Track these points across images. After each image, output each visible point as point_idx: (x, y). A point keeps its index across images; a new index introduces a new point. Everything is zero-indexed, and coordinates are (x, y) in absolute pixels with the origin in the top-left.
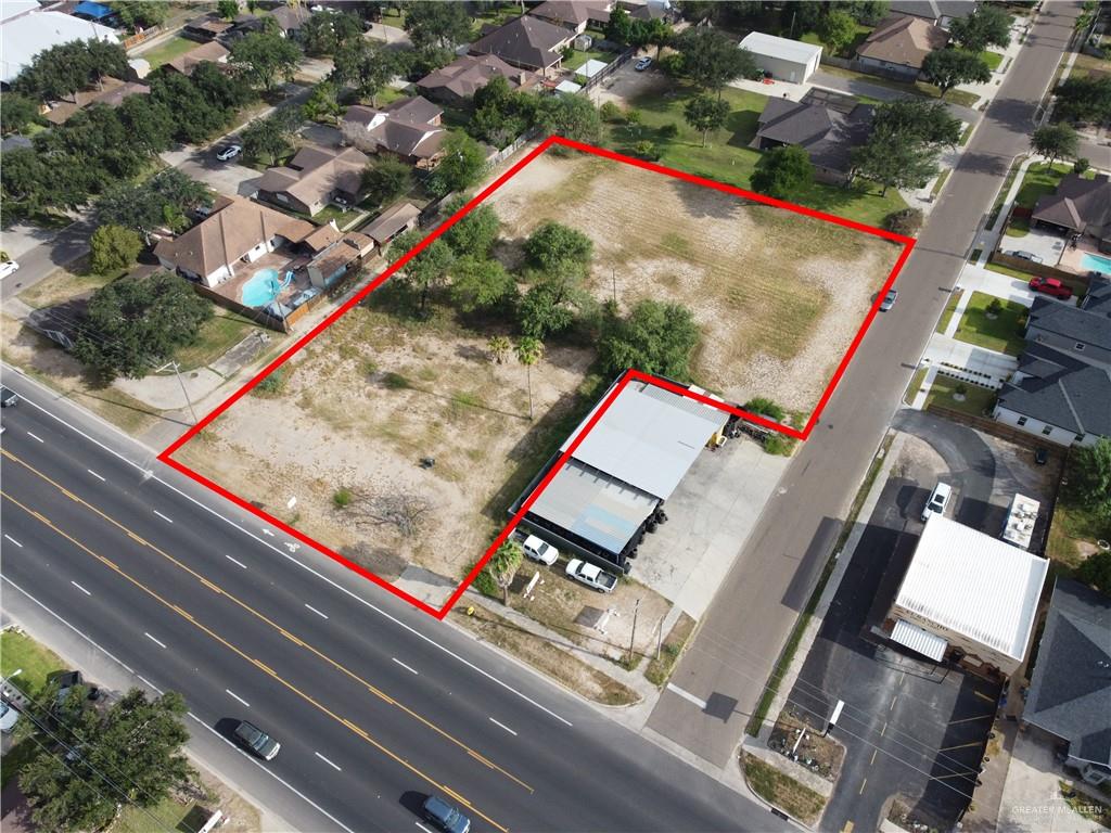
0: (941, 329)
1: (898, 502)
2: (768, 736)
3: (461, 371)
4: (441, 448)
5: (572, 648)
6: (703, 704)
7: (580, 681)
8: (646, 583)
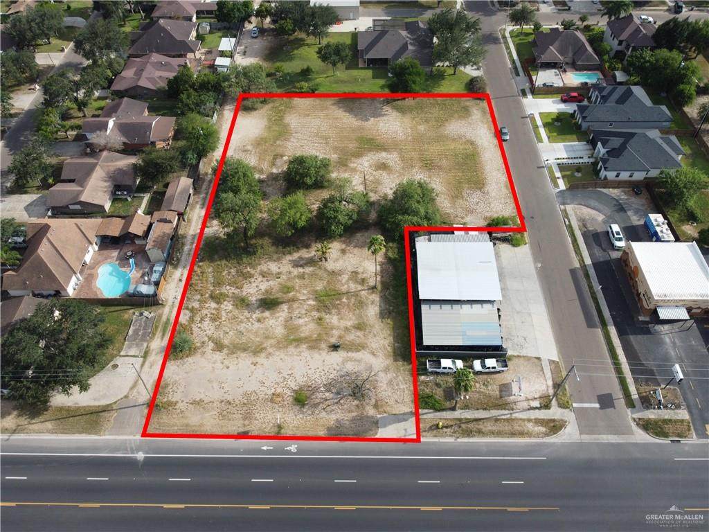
0: (540, 140)
1: (597, 245)
2: (640, 403)
3: (306, 276)
4: (336, 332)
5: (511, 414)
6: (597, 406)
7: (530, 430)
8: (519, 354)
